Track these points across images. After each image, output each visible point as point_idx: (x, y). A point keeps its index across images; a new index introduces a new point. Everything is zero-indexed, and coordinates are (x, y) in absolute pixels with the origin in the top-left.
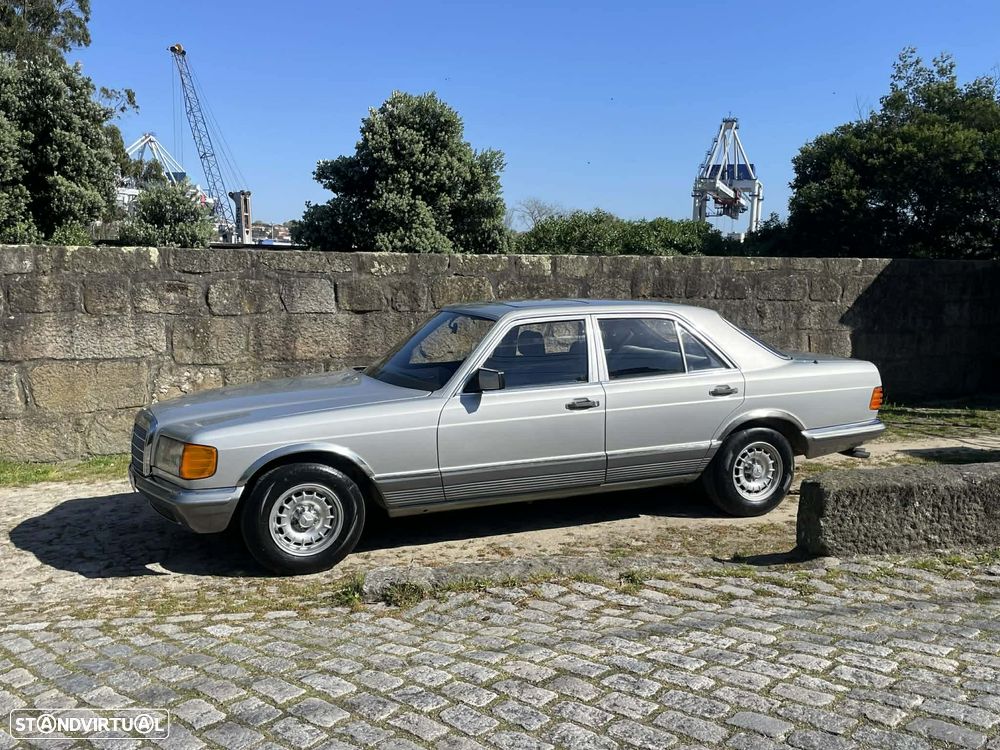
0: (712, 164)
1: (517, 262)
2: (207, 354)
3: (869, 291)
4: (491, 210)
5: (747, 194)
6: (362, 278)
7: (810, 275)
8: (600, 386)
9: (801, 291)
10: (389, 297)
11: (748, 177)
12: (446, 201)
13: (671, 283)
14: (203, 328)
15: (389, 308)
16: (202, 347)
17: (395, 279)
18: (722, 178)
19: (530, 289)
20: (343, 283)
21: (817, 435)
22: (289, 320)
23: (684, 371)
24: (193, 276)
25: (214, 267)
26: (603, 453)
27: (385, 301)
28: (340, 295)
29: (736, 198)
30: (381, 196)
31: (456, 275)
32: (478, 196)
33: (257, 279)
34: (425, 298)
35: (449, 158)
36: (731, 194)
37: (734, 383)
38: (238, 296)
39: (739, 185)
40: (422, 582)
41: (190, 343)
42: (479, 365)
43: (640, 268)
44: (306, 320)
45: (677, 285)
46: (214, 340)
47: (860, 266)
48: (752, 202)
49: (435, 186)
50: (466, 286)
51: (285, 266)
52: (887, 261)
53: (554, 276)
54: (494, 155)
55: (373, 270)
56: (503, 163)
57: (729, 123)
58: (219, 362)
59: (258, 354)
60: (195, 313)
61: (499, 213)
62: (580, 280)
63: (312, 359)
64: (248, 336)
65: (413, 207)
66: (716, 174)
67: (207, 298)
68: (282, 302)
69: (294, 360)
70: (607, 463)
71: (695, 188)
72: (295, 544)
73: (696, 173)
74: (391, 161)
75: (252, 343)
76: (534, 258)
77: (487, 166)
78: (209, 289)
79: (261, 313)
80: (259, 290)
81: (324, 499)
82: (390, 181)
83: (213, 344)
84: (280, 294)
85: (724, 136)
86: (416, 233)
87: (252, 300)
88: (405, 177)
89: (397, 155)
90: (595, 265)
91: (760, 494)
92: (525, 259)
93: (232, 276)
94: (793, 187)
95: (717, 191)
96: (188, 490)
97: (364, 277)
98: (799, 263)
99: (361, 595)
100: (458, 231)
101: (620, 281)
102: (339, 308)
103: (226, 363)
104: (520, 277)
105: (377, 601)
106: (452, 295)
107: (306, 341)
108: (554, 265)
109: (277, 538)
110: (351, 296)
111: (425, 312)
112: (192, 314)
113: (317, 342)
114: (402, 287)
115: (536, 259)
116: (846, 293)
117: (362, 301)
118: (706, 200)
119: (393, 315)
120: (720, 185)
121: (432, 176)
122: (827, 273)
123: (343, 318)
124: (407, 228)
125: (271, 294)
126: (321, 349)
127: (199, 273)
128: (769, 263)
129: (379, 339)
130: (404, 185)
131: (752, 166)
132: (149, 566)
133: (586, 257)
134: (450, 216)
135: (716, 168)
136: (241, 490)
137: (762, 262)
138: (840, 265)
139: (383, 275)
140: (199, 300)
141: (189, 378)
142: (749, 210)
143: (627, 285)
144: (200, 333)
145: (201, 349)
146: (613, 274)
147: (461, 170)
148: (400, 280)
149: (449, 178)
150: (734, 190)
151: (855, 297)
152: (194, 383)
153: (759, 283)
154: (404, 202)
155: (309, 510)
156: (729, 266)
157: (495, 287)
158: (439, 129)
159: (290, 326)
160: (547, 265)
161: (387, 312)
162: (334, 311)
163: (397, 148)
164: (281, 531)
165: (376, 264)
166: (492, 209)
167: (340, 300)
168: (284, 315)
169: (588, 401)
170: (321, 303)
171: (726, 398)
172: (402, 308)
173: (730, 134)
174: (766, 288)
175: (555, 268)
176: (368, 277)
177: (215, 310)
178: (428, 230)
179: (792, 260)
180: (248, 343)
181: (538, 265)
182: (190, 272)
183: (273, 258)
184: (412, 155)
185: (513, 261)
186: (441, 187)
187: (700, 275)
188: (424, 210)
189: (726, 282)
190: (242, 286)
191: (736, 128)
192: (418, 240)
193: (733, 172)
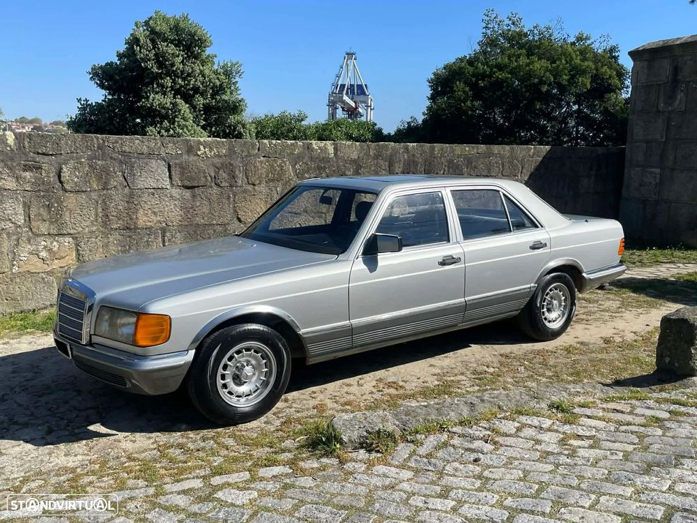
0: (340, 83)
1: (309, 147)
2: (61, 225)
3: (537, 169)
4: (235, 108)
5: (363, 105)
6: (191, 159)
7: (502, 157)
8: (458, 246)
9: (497, 169)
10: (213, 175)
11: (363, 93)
12: (200, 101)
13: (415, 163)
14: (57, 203)
15: (213, 184)
16: (56, 218)
17: (216, 160)
18: (347, 93)
19: (319, 168)
20: (175, 163)
21: (592, 276)
22: (131, 195)
23: (511, 231)
24: (47, 157)
25: (65, 150)
26: (463, 300)
27: (209, 178)
28: (173, 173)
29: (357, 108)
30: (149, 97)
31: (264, 157)
32: (225, 97)
33: (103, 160)
34: (241, 176)
35: (201, 68)
36: (353, 105)
37: (544, 239)
38: (87, 174)
39: (358, 98)
40: (390, 427)
41: (46, 216)
42: (373, 231)
43: (395, 152)
44: (146, 195)
45: (419, 165)
46: (67, 213)
47: (532, 151)
48: (367, 110)
49: (192, 89)
50: (272, 166)
51: (127, 149)
52: (548, 148)
53: (336, 158)
54: (233, 65)
55: (199, 153)
56: (241, 71)
57: (350, 55)
58: (72, 232)
59: (106, 224)
60: (49, 189)
61: (242, 110)
62: (354, 161)
63: (150, 228)
64: (96, 209)
65: (175, 105)
66: (343, 91)
67: (59, 177)
68: (125, 179)
69: (136, 228)
70: (466, 307)
71: (329, 99)
72: (237, 396)
73: (329, 89)
74: (155, 70)
75: (101, 215)
76: (322, 144)
77: (228, 74)
78: (61, 168)
79: (107, 189)
80: (105, 170)
81: (259, 355)
82: (155, 86)
83: (67, 217)
84: (124, 173)
85: (347, 64)
86: (179, 126)
87: (99, 178)
88: (168, 82)
89: (161, 65)
90: (364, 150)
91: (555, 322)
92: (315, 144)
93: (81, 157)
94: (429, 99)
95: (344, 102)
96: (144, 357)
97: (192, 158)
98: (496, 149)
99: (341, 444)
100: (210, 125)
101: (381, 162)
102: (172, 185)
103: (79, 233)
104: (311, 159)
105: (355, 449)
106: (262, 174)
107: (146, 212)
108: (336, 149)
109: (223, 393)
110: (182, 174)
111: (240, 187)
112: (46, 191)
113: (155, 213)
114: (223, 166)
115: (322, 145)
116: (524, 171)
117: (190, 179)
118: (336, 108)
119: (215, 190)
120: (346, 98)
121: (189, 81)
122: (513, 156)
123: (176, 192)
124: (172, 122)
125: (115, 173)
126: (159, 219)
127: (52, 155)
128: (477, 148)
129: (205, 210)
130: (166, 89)
131: (366, 85)
132: (92, 428)
133: (358, 143)
134: (202, 112)
135: (343, 86)
136: (192, 352)
137: (473, 148)
138: (520, 150)
139: (207, 157)
140: (53, 178)
141: (45, 247)
142: (365, 116)
143: (385, 165)
144: (55, 207)
145: (57, 221)
146: (377, 157)
147: (211, 77)
148: (221, 161)
149: (202, 83)
150: (355, 102)
151: (529, 173)
152: (50, 251)
153: (471, 163)
154: (167, 101)
155: (247, 365)
156: (453, 151)
157: (294, 167)
158: (193, 45)
159: (132, 199)
160: (331, 149)
161: (211, 187)
162: (168, 187)
163: (161, 60)
164: (225, 386)
165: (202, 147)
166: (237, 106)
167: (173, 177)
168: (127, 190)
169: (453, 258)
170: (158, 180)
171: (540, 251)
172: (223, 184)
173: (351, 63)
174: (475, 167)
175: (337, 152)
176: (195, 158)
177: (67, 187)
178: (187, 123)
179: (492, 146)
180: (97, 215)
181: (324, 150)
182: (44, 154)
183: (116, 142)
184: (173, 65)
185: (306, 146)
186: (196, 90)
187: (434, 158)
188: (184, 107)
189: (450, 162)
190: (91, 166)
191: (355, 59)
192: (181, 131)
193: (354, 89)
